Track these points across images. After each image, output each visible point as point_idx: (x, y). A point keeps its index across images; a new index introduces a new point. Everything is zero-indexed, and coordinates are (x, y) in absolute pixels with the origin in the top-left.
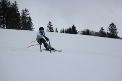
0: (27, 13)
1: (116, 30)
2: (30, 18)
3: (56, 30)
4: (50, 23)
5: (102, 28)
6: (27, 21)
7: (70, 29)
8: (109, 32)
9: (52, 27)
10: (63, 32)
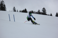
0: (3, 3)
1: (46, 11)
2: (5, 5)
3: (17, 11)
4: (14, 7)
5: (39, 10)
6: (3, 6)
7: (24, 10)
8: (42, 12)
9: (15, 9)
10: (21, 12)
